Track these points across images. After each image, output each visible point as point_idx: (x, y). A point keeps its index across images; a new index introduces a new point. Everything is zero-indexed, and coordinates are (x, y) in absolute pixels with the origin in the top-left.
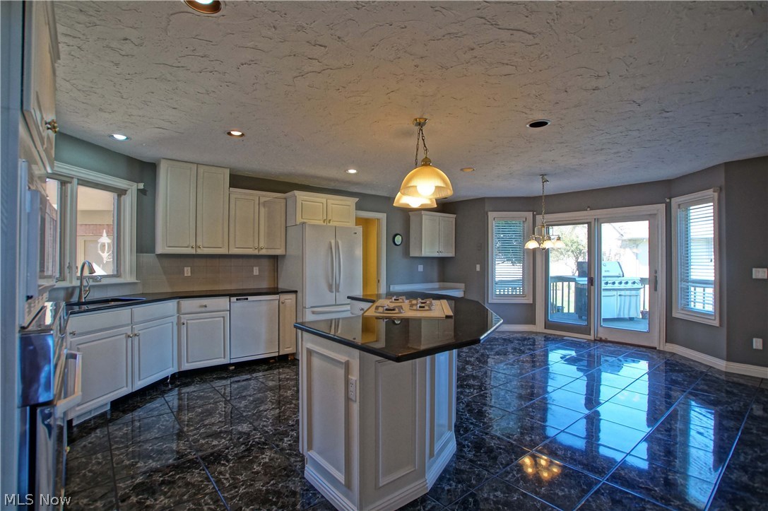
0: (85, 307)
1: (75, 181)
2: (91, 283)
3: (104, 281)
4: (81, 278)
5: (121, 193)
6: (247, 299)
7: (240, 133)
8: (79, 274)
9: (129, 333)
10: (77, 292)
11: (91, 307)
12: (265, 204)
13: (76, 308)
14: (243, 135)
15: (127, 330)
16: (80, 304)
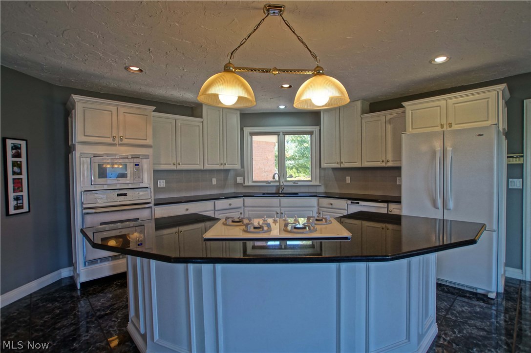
6: (358, 203)
7: (288, 86)
12: (390, 121)
14: (290, 86)
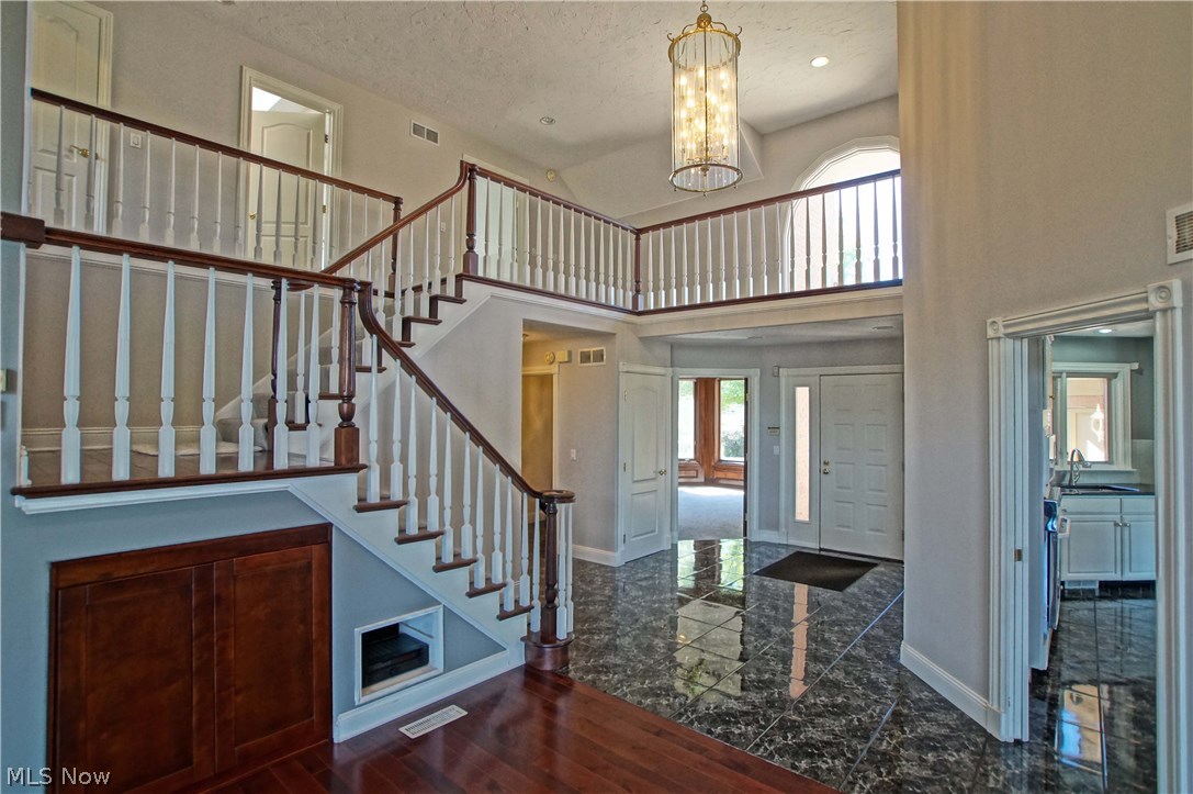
0: (1076, 491)
1: (1064, 375)
2: (1081, 469)
3: (1094, 468)
4: (1072, 463)
5: (1110, 377)
8: (1069, 459)
9: (1118, 521)
10: (1068, 478)
11: (1081, 491)
13: (1067, 491)
15: (1117, 518)
16: (1070, 487)
